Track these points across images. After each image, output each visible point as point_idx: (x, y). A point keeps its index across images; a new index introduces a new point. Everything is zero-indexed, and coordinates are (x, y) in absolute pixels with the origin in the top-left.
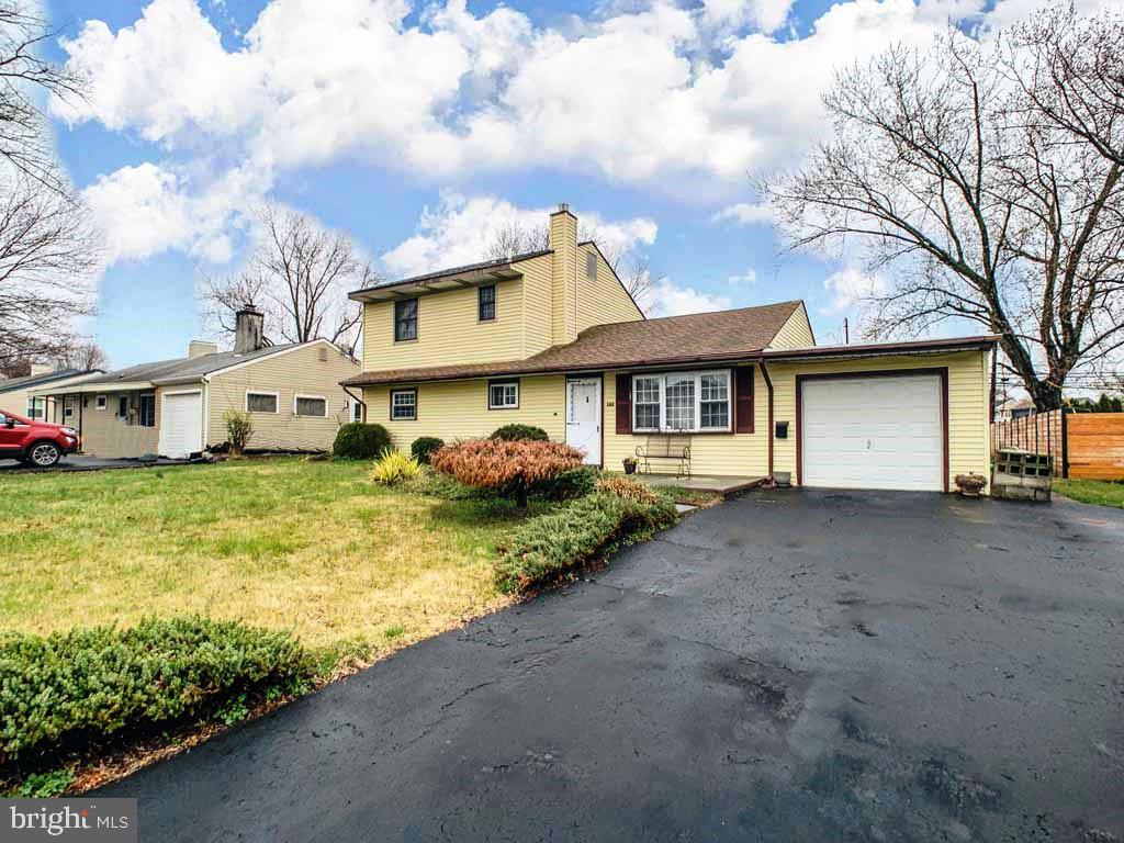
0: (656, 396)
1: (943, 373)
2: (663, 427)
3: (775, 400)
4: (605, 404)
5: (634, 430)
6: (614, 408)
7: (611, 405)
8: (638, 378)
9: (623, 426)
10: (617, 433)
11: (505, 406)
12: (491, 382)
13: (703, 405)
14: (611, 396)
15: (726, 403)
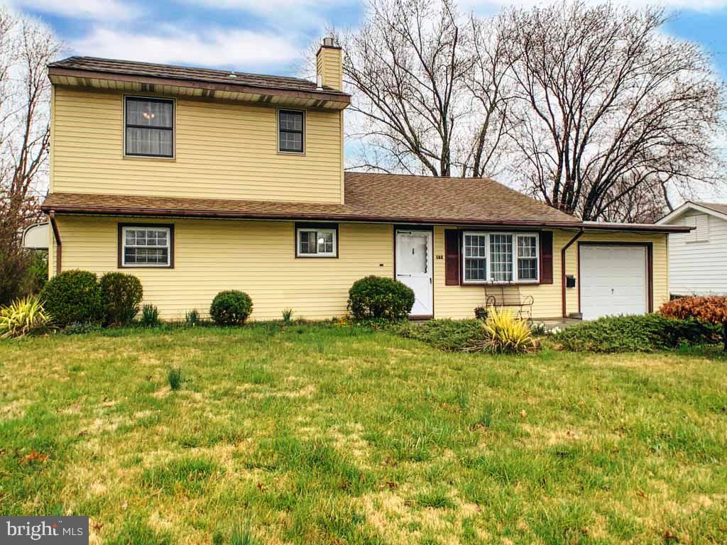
0: (482, 252)
1: (649, 247)
2: (489, 280)
3: (566, 260)
4: (435, 257)
5: (465, 281)
6: (443, 261)
7: (440, 257)
8: (468, 234)
9: (453, 277)
10: (446, 284)
11: (319, 254)
12: (298, 226)
13: (519, 261)
14: (441, 251)
15: (535, 260)
